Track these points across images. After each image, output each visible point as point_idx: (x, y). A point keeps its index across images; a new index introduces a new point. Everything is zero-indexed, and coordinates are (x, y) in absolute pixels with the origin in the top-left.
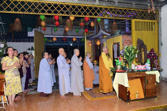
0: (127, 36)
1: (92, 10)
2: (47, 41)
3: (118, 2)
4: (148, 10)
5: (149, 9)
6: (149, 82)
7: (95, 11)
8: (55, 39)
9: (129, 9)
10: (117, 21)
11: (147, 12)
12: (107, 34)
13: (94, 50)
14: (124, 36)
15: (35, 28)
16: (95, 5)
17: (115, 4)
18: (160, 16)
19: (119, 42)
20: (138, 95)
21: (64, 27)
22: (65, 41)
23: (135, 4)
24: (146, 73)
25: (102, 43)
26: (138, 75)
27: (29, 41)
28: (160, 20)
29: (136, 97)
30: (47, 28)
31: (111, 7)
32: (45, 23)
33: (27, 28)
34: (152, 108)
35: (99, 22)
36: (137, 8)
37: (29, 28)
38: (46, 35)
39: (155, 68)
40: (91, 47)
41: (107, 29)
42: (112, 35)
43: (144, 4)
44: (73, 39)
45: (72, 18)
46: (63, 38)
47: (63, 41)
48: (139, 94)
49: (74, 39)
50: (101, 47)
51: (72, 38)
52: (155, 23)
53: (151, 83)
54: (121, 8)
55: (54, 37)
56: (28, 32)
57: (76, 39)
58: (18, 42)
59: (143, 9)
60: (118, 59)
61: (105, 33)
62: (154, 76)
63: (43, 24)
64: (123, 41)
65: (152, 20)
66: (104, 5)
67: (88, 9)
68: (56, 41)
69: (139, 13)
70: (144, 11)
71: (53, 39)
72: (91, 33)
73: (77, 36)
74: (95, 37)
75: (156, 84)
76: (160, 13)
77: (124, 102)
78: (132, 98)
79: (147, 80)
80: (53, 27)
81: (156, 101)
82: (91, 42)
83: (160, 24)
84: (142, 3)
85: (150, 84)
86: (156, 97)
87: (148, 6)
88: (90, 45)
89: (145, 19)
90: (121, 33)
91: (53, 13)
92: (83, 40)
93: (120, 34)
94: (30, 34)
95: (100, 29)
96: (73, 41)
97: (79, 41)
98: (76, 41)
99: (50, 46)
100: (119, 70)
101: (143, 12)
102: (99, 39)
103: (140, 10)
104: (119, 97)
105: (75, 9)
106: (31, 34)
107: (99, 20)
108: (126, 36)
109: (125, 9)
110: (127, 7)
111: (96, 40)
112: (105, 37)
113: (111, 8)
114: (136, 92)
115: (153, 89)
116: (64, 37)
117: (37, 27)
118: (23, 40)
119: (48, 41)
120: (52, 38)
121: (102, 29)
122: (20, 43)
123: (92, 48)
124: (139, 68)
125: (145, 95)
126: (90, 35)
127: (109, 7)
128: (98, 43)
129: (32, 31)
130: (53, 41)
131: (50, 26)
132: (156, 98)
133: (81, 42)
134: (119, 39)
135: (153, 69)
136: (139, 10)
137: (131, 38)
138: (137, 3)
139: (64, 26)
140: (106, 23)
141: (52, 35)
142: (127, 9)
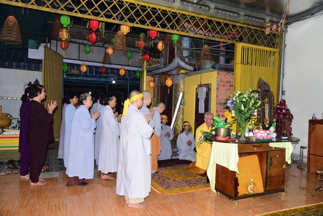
0: (225, 73)
1: (166, 17)
2: (67, 71)
3: (215, 8)
4: (265, 28)
5: (268, 27)
6: (275, 162)
7: (172, 21)
8: (84, 69)
9: (233, 23)
10: (210, 43)
11: (263, 31)
12: (187, 67)
13: (158, 95)
14: (221, 72)
15: (45, 42)
16: (173, 8)
17: (209, 10)
18: (283, 42)
19: (211, 84)
20: (252, 186)
21: (103, 47)
22: (104, 73)
23: (245, 15)
24: (271, 145)
25: (176, 82)
26: (255, 149)
27: (30, 69)
28: (283, 48)
29: (247, 190)
30: (71, 45)
31: (202, 15)
32: (67, 34)
33: (28, 41)
34: (281, 212)
35: (175, 42)
36: (247, 23)
37: (31, 42)
38: (66, 58)
39: (286, 136)
40: (153, 89)
41: (187, 57)
42: (198, 69)
43: (260, 17)
44: (120, 71)
45: (125, 29)
46: (101, 67)
47: (101, 73)
48: (254, 184)
49: (122, 72)
50: (172, 91)
51: (118, 70)
52: (275, 54)
53: (276, 164)
54: (219, 20)
55: (84, 64)
56: (29, 49)
57: (125, 72)
58: (7, 67)
59: (257, 25)
60: (220, 116)
61: (183, 64)
62: (282, 151)
63: (64, 35)
64: (218, 81)
65: (271, 47)
66: (190, 11)
67: (159, 14)
68: (86, 72)
69: (249, 32)
70: (259, 29)
71: (81, 67)
72: (155, 62)
73: (128, 66)
74: (164, 70)
75: (284, 166)
76: (285, 36)
77: (226, 200)
78: (241, 191)
79: (271, 159)
80: (82, 44)
81: (283, 199)
82: (153, 79)
83: (282, 55)
84: (256, 14)
85: (274, 167)
86: (283, 190)
87: (267, 22)
88: (152, 84)
89: (259, 45)
90: (215, 66)
91: (90, 13)
92: (138, 75)
93: (213, 67)
94: (32, 54)
95: (176, 55)
96: (120, 75)
97: (130, 75)
98: (124, 75)
99: (72, 82)
100: (223, 137)
101: (256, 31)
102: (171, 75)
103: (252, 27)
104: (216, 189)
105: (135, 11)
106: (35, 54)
107: (175, 38)
108: (223, 73)
109: (226, 22)
110: (231, 19)
111: (163, 77)
112: (182, 71)
113: (202, 17)
114: (250, 180)
115: (280, 176)
116: (104, 66)
117: (49, 42)
118: (17, 64)
119: (70, 71)
120: (79, 66)
121: (179, 57)
122: (11, 69)
123: (154, 91)
124: (259, 135)
125: (265, 187)
126: (153, 66)
127: (198, 16)
128: (169, 83)
129: (38, 48)
130: (80, 71)
131: (75, 42)
132: (283, 193)
133: (134, 77)
134: (212, 77)
135: (283, 138)
136: (250, 27)
137: (232, 78)
138: (247, 14)
139: (104, 45)
140: (185, 46)
141: (79, 60)
142: (229, 23)
